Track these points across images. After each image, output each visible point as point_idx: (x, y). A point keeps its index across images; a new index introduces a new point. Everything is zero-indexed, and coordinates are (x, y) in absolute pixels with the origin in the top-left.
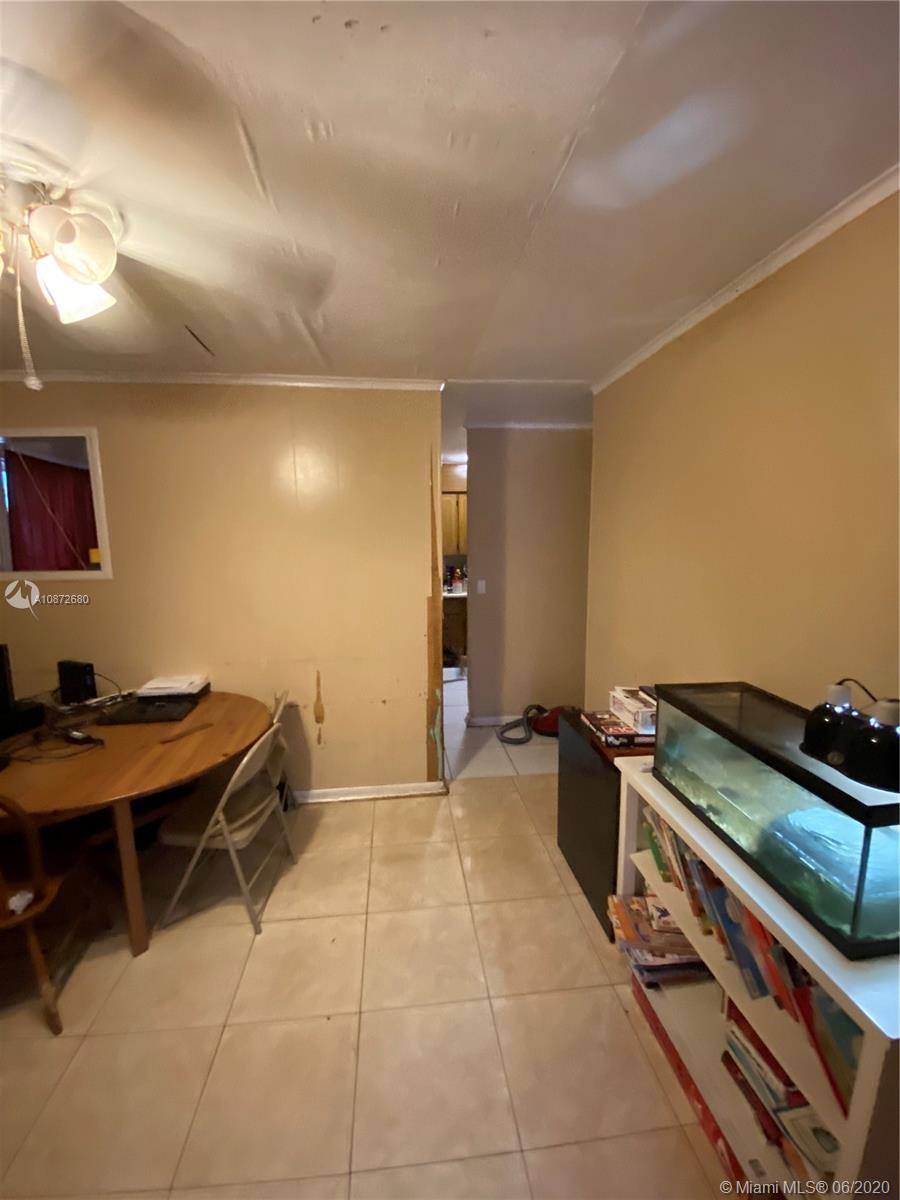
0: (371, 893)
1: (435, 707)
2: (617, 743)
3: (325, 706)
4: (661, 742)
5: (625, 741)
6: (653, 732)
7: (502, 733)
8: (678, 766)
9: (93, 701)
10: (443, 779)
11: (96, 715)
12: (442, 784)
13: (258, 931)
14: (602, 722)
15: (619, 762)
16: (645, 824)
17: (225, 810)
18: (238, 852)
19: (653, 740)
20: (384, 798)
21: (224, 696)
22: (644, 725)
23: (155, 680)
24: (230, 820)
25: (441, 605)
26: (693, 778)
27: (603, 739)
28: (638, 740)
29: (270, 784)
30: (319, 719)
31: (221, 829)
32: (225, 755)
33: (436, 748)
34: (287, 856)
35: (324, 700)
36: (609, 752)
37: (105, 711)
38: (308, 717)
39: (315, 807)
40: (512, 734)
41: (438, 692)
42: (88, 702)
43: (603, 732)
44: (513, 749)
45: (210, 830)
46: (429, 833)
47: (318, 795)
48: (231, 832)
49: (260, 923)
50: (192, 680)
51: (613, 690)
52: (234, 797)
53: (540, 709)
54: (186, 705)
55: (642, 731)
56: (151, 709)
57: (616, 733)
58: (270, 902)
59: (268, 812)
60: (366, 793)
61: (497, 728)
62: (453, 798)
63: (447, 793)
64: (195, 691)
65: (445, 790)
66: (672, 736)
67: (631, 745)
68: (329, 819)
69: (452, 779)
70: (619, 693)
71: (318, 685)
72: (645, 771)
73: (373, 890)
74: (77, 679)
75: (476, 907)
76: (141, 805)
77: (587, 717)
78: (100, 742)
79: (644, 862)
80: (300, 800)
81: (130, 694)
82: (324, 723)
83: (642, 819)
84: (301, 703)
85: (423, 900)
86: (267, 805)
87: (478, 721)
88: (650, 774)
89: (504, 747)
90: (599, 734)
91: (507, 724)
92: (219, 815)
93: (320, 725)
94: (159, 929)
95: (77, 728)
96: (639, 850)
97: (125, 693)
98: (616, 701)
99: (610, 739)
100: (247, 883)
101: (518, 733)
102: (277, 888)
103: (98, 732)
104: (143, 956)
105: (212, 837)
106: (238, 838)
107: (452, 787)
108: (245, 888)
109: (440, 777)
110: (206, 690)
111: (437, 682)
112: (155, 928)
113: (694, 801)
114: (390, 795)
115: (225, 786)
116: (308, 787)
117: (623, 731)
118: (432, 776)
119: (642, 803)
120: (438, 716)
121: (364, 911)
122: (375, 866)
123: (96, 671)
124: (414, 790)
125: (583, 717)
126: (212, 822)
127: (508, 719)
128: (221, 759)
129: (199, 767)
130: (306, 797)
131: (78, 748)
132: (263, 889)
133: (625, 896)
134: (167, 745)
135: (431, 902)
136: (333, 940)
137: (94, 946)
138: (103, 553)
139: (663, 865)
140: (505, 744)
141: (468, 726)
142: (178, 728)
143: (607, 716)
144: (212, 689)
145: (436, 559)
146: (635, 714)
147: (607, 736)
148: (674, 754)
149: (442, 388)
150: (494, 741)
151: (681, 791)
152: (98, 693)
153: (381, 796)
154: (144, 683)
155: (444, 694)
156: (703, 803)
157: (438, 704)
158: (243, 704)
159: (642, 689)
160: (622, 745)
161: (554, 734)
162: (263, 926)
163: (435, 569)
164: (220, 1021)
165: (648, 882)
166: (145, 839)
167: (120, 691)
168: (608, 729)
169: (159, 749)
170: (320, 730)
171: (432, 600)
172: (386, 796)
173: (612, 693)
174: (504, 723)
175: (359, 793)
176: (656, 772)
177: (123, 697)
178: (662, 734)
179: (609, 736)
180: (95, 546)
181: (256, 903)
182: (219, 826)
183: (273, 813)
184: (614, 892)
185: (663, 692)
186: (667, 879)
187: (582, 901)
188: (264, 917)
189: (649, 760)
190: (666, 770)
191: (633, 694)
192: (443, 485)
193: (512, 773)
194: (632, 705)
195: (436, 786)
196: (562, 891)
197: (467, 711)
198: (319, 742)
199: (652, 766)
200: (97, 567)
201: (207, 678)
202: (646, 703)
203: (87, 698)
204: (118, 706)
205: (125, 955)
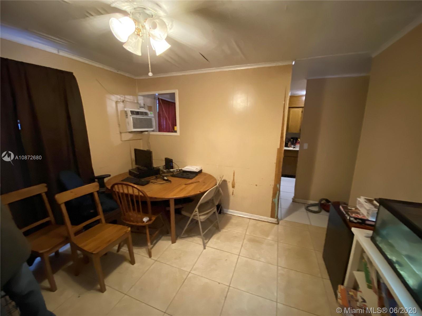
0: (242, 250)
1: (276, 191)
2: (355, 221)
3: (236, 183)
4: (377, 225)
5: (360, 221)
6: (374, 220)
7: (308, 207)
8: (384, 239)
9: (172, 170)
10: (277, 218)
11: (172, 174)
12: (276, 220)
13: (205, 248)
14: (350, 211)
15: (353, 229)
16: (363, 261)
17: (199, 208)
18: (201, 222)
19: (373, 223)
20: (253, 219)
21: (205, 174)
22: (372, 216)
23: (188, 166)
24: (200, 212)
25: (283, 152)
26: (391, 246)
27: (348, 218)
28: (367, 222)
29: (213, 204)
30: (233, 187)
31: (197, 214)
32: (200, 191)
33: (275, 206)
34: (217, 229)
35: (235, 181)
36: (350, 224)
37: (174, 173)
38: (230, 185)
39: (229, 215)
40: (311, 208)
41: (278, 186)
42: (171, 170)
43: (349, 215)
44: (311, 215)
45: (194, 214)
46: (267, 236)
47: (231, 212)
48: (200, 216)
49: (206, 246)
50: (197, 168)
51: (360, 197)
52: (201, 205)
53: (327, 201)
54: (194, 175)
55: (370, 219)
56: (185, 174)
57: (356, 217)
58: (210, 241)
59: (212, 212)
60: (247, 215)
61: (306, 205)
62: (280, 226)
63: (278, 224)
64: (197, 171)
65: (277, 223)
66: (384, 224)
67: (363, 224)
68: (233, 221)
69: (281, 219)
70: (362, 200)
71: (234, 175)
72: (367, 237)
73: (243, 248)
74: (169, 163)
75: (279, 267)
76: (178, 201)
77: (343, 207)
78: (170, 181)
79: (360, 277)
80: (225, 212)
81: (181, 169)
82: (235, 188)
83: (362, 258)
84: (228, 180)
85: (260, 258)
86: (212, 210)
87: (296, 200)
88: (370, 239)
89: (307, 212)
90: (347, 215)
91: (311, 204)
92: (197, 209)
93: (233, 189)
94: (180, 238)
95: (166, 176)
96: (358, 270)
97: (180, 169)
98: (360, 203)
99: (352, 219)
100: (203, 232)
101: (315, 209)
102: (213, 237)
103: (170, 178)
104: (174, 244)
105: (194, 215)
106: (202, 218)
107: (280, 222)
108: (202, 234)
109: (276, 217)
110: (201, 172)
111: (278, 182)
112: (179, 237)
113: (389, 257)
114: (256, 219)
115: (199, 201)
116: (228, 208)
117: (360, 217)
118: (272, 216)
119: (363, 251)
120: (277, 194)
121: (238, 254)
122: (245, 240)
123: (173, 161)
124: (265, 219)
125: (341, 207)
126: (195, 211)
127: (311, 202)
128: (199, 192)
129: (192, 193)
130: (227, 211)
131: (165, 182)
132: (208, 236)
133: (347, 287)
134: (186, 185)
135: (263, 260)
136: (226, 260)
137: (163, 238)
138: (177, 128)
139: (369, 280)
140: (308, 211)
141: (293, 201)
142: (190, 181)
143: (353, 209)
144: (203, 171)
145: (283, 133)
146: (368, 211)
147: (350, 217)
148: (384, 232)
149: (293, 63)
150: (303, 209)
151: (384, 250)
152: (174, 168)
153: (252, 218)
154: (185, 167)
155: (281, 187)
156: (394, 259)
157: (278, 190)
158: (210, 177)
159: (376, 200)
160: (358, 223)
161: (328, 211)
162: (206, 247)
163: (282, 137)
164: (189, 271)
165: (360, 286)
166: (178, 212)
167: (179, 168)
168: (352, 214)
169: (184, 186)
170: (233, 190)
171: (279, 150)
172: (254, 218)
173: (359, 199)
174: (309, 203)
175: (245, 215)
176: (373, 239)
177: (180, 170)
178: (379, 222)
179: (352, 217)
180: (176, 126)
181: (206, 240)
182: (196, 213)
183: (214, 213)
184: (343, 284)
185: (384, 203)
186: (370, 287)
187: (328, 282)
188: (208, 245)
189: (370, 232)
190: (378, 239)
191: (370, 201)
192: (289, 104)
193: (309, 224)
194: (368, 206)
195: (274, 220)
196: (320, 275)
197: (292, 195)
198: (233, 194)
199: (371, 235)
200: (176, 132)
201: (201, 168)
202: (375, 206)
203: (170, 169)
204: (178, 172)
205: (170, 242)
